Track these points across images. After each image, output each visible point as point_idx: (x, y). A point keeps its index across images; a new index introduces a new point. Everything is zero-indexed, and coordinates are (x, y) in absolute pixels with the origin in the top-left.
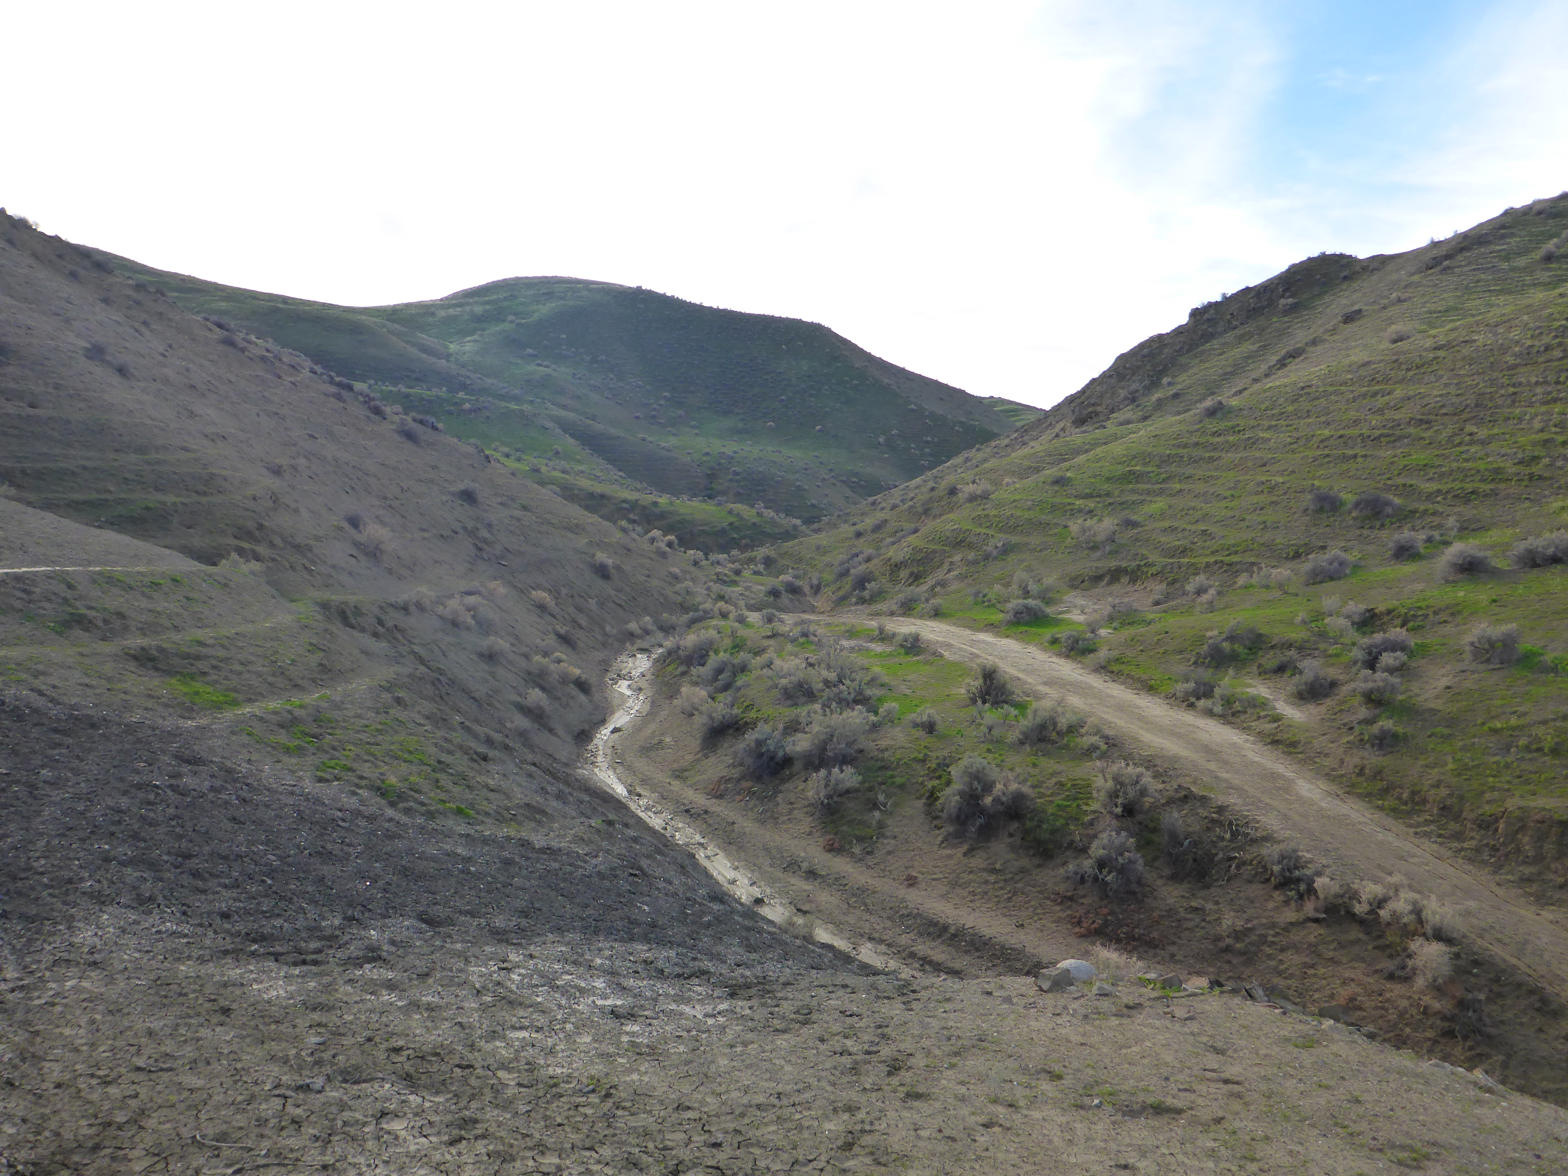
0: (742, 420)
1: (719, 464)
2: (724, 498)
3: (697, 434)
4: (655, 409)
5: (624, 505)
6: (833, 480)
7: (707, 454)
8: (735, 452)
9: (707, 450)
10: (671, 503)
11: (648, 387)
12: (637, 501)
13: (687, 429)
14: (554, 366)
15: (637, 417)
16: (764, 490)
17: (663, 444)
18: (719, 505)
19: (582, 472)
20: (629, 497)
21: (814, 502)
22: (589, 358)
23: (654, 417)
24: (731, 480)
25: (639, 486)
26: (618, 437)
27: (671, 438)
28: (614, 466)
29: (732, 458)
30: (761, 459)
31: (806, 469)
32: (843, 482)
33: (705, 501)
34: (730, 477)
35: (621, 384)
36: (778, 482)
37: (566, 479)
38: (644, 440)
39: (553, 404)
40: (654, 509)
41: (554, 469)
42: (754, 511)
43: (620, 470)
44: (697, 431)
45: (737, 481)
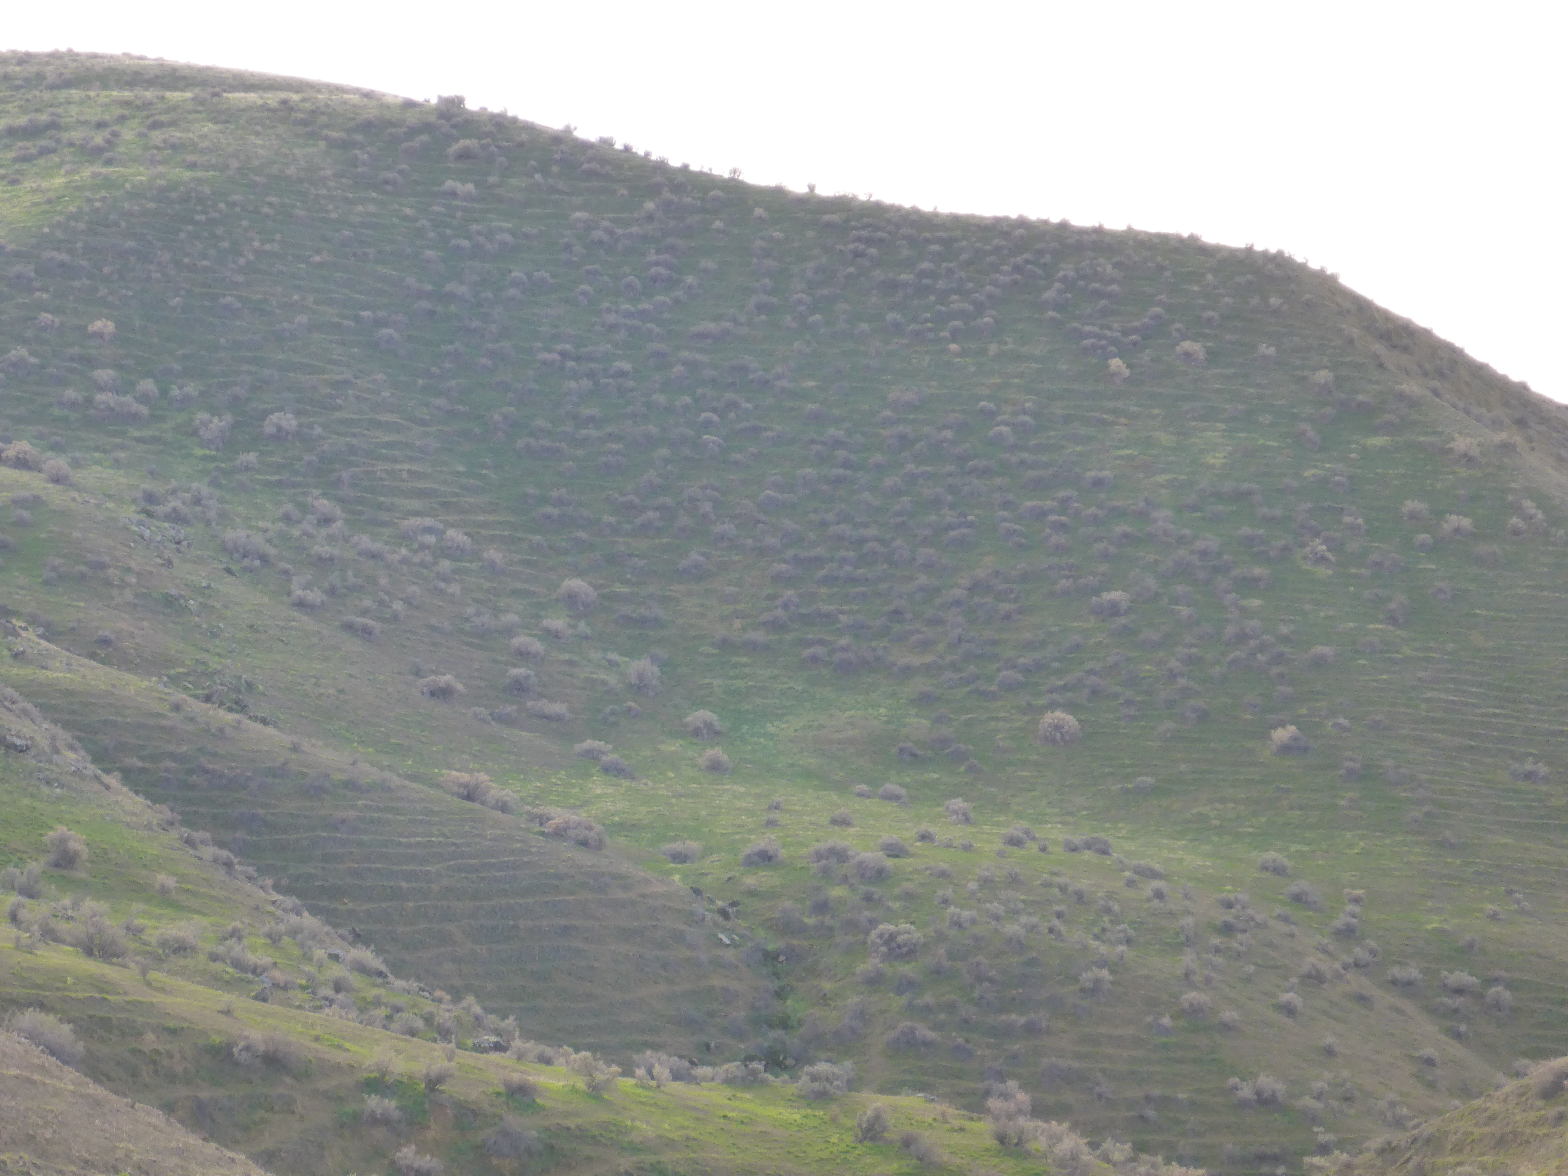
0: (924, 700)
1: (822, 907)
2: (846, 1067)
3: (715, 767)
4: (523, 655)
5: (374, 1102)
6: (1356, 982)
7: (765, 858)
8: (895, 851)
9: (760, 842)
10: (595, 1091)
11: (494, 554)
12: (434, 1083)
13: (672, 747)
14: (59, 462)
15: (442, 693)
16: (1031, 1029)
17: (559, 815)
18: (821, 1097)
19: (181, 948)
20: (400, 1066)
21: (1265, 1081)
22: (217, 424)
23: (519, 688)
24: (875, 981)
25: (446, 1013)
26: (351, 785)
27: (598, 786)
28: (331, 917)
29: (880, 875)
30: (1014, 881)
31: (1227, 929)
32: (1406, 987)
33: (750, 1082)
34: (869, 965)
35: (365, 541)
36: (1095, 989)
37: (102, 985)
38: (470, 794)
39: (51, 633)
40: (514, 1121)
41: (50, 935)
42: (984, 1127)
43: (358, 938)
44: (716, 752)
45: (905, 985)
